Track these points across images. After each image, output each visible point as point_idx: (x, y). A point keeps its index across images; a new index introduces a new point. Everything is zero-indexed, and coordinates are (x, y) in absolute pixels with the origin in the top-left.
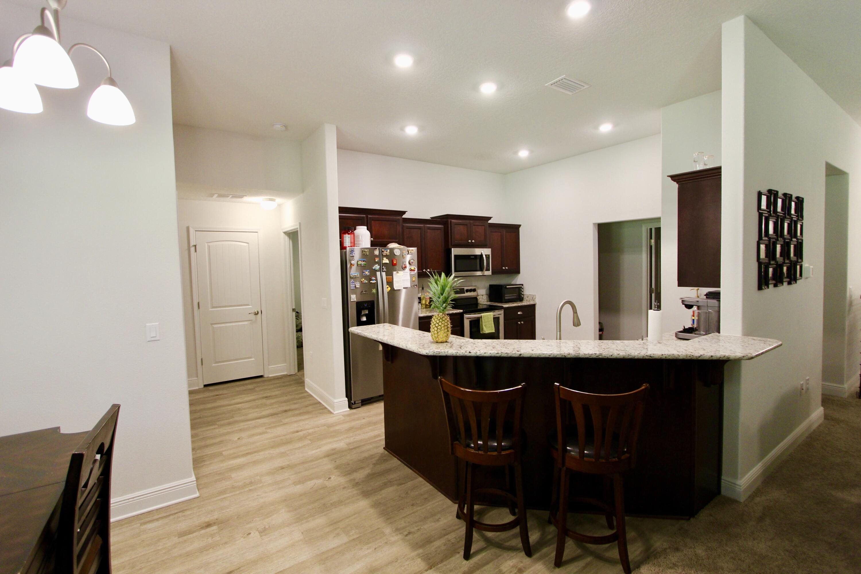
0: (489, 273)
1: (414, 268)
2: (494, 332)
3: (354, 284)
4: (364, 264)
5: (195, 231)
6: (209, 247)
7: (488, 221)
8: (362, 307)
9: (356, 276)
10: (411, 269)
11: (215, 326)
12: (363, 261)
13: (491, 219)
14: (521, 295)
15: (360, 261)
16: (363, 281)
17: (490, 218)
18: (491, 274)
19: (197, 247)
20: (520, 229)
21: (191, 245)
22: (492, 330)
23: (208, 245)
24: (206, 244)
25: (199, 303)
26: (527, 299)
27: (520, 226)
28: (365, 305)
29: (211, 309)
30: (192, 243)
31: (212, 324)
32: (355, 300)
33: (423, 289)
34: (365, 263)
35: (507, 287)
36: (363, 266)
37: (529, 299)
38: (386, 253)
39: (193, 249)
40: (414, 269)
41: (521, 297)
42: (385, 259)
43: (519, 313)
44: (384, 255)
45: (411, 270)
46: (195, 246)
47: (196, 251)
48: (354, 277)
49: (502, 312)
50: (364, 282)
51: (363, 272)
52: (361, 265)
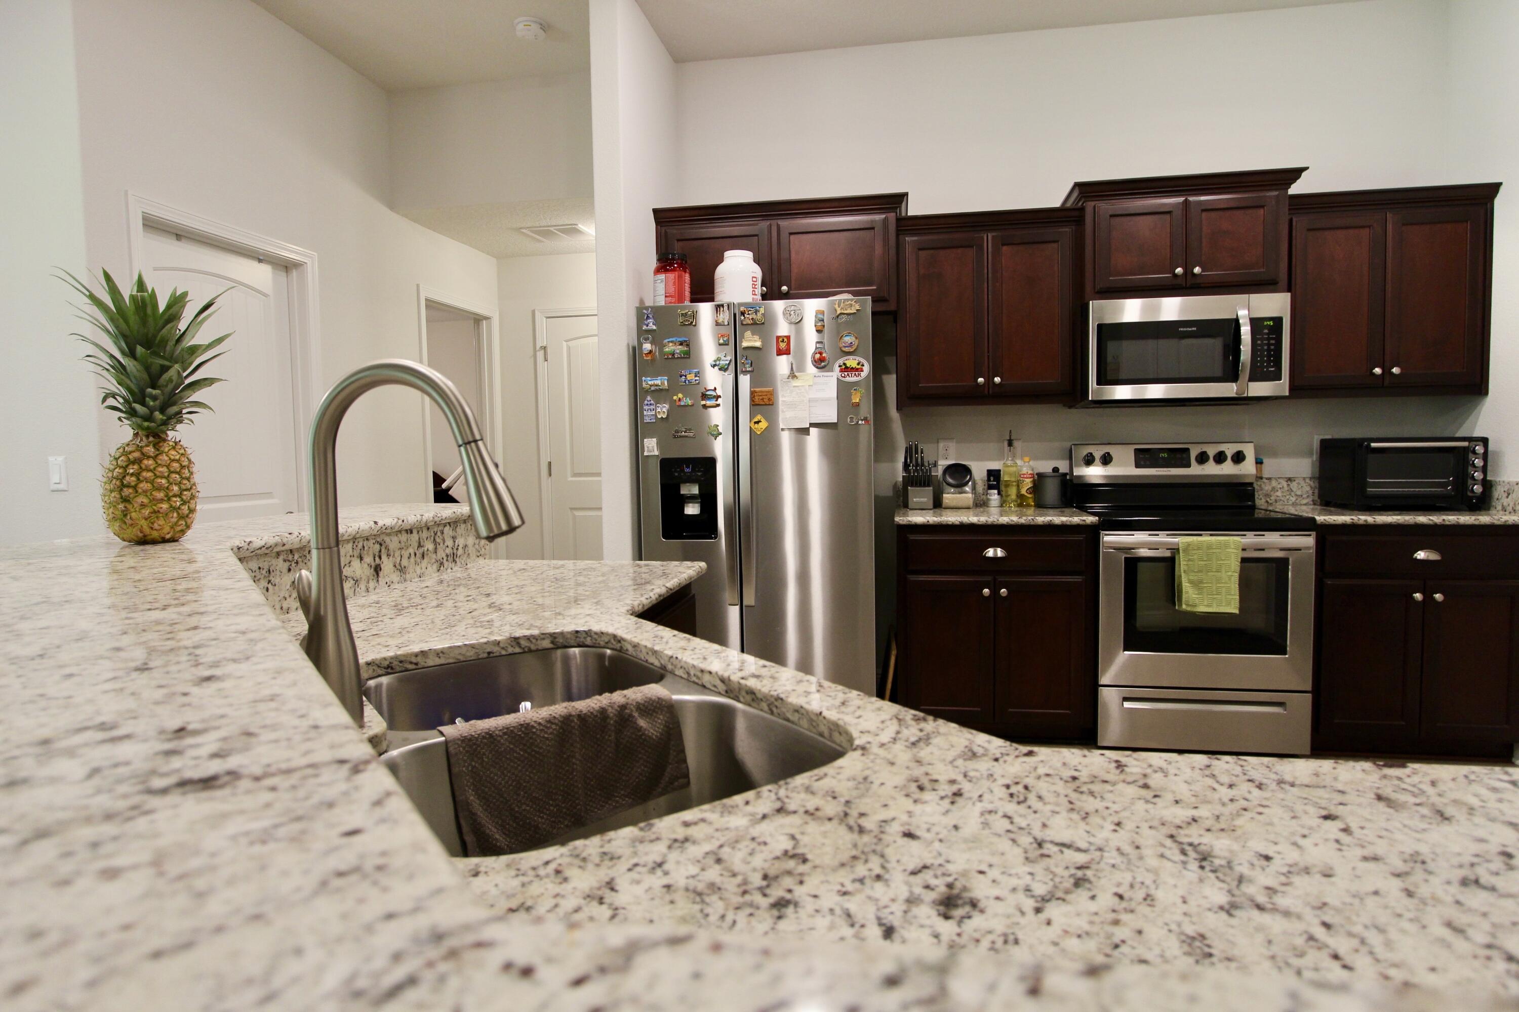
0: (1280, 387)
1: (858, 364)
2: (1237, 611)
3: (652, 407)
4: (681, 352)
5: (544, 319)
6: (569, 348)
7: (1289, 185)
8: (676, 474)
9: (657, 385)
10: (845, 364)
11: (577, 513)
12: (681, 344)
13: (1299, 177)
14: (1470, 482)
15: (671, 344)
16: (680, 400)
17: (1295, 174)
18: (1287, 393)
19: (549, 351)
20: (1498, 202)
21: (538, 348)
22: (1229, 604)
23: (567, 345)
24: (565, 343)
25: (550, 463)
26: (1505, 501)
27: (1493, 189)
28: (687, 470)
29: (572, 477)
30: (539, 344)
31: (571, 509)
32: (656, 453)
33: (1010, 444)
34: (686, 349)
35: (1373, 445)
36: (678, 358)
37: (1512, 505)
38: (754, 316)
39: (540, 355)
40: (859, 367)
41: (1469, 494)
42: (748, 334)
43: (1421, 555)
44: (744, 323)
45: (847, 368)
46: (544, 348)
47: (546, 360)
48: (653, 388)
49: (1308, 541)
50: (682, 403)
51: (681, 376)
52: (673, 355)
